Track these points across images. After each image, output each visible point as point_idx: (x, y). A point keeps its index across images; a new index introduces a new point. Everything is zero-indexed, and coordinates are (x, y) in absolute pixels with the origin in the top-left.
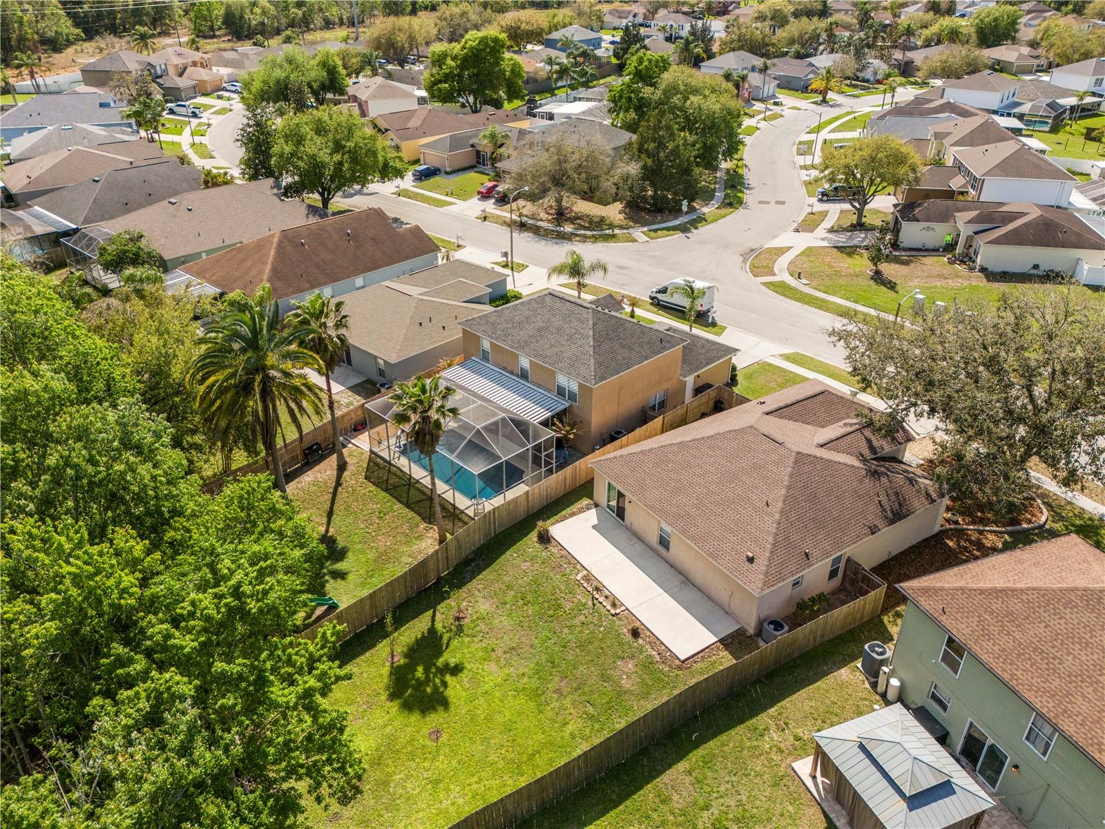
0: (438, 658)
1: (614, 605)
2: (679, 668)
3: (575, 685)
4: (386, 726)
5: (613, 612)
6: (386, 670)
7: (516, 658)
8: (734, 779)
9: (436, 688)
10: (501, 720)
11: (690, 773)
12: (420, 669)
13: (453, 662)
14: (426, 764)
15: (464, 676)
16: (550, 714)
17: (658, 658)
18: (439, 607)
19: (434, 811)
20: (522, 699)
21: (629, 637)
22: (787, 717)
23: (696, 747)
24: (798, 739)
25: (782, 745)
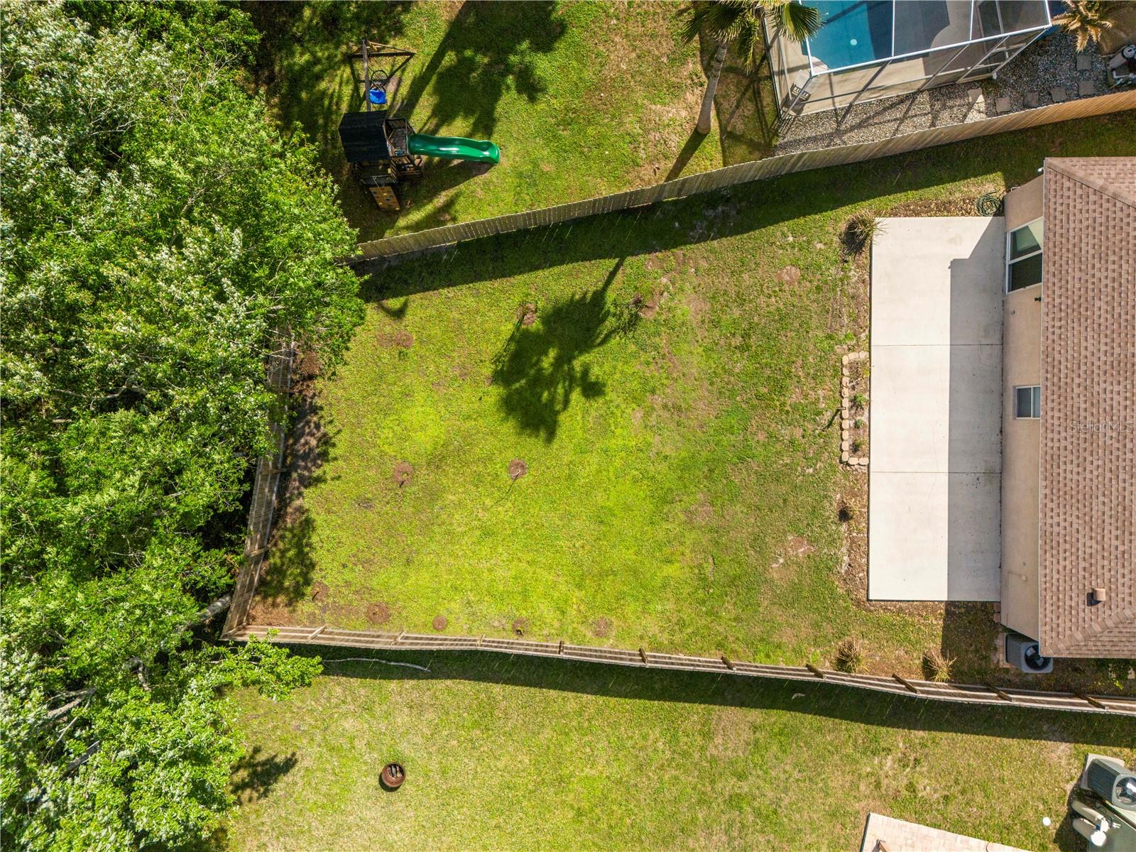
0: (581, 353)
1: (855, 448)
2: (858, 603)
3: (714, 524)
4: (469, 417)
5: (845, 457)
6: (508, 329)
7: (672, 426)
8: (796, 775)
9: (552, 400)
10: (600, 502)
11: (755, 728)
12: (552, 353)
13: (595, 373)
14: (488, 502)
15: (597, 404)
16: (661, 535)
17: (844, 568)
18: (629, 260)
19: (467, 565)
20: (642, 491)
21: (831, 511)
22: (926, 756)
23: (789, 709)
24: (911, 787)
25: (885, 782)
